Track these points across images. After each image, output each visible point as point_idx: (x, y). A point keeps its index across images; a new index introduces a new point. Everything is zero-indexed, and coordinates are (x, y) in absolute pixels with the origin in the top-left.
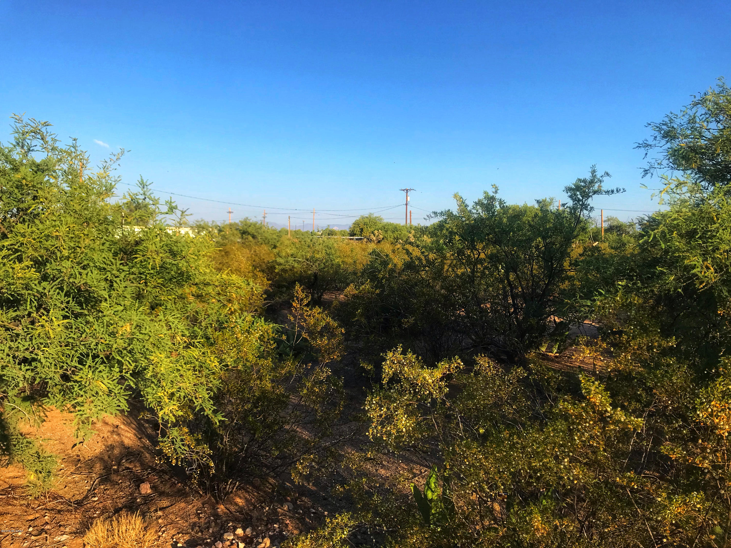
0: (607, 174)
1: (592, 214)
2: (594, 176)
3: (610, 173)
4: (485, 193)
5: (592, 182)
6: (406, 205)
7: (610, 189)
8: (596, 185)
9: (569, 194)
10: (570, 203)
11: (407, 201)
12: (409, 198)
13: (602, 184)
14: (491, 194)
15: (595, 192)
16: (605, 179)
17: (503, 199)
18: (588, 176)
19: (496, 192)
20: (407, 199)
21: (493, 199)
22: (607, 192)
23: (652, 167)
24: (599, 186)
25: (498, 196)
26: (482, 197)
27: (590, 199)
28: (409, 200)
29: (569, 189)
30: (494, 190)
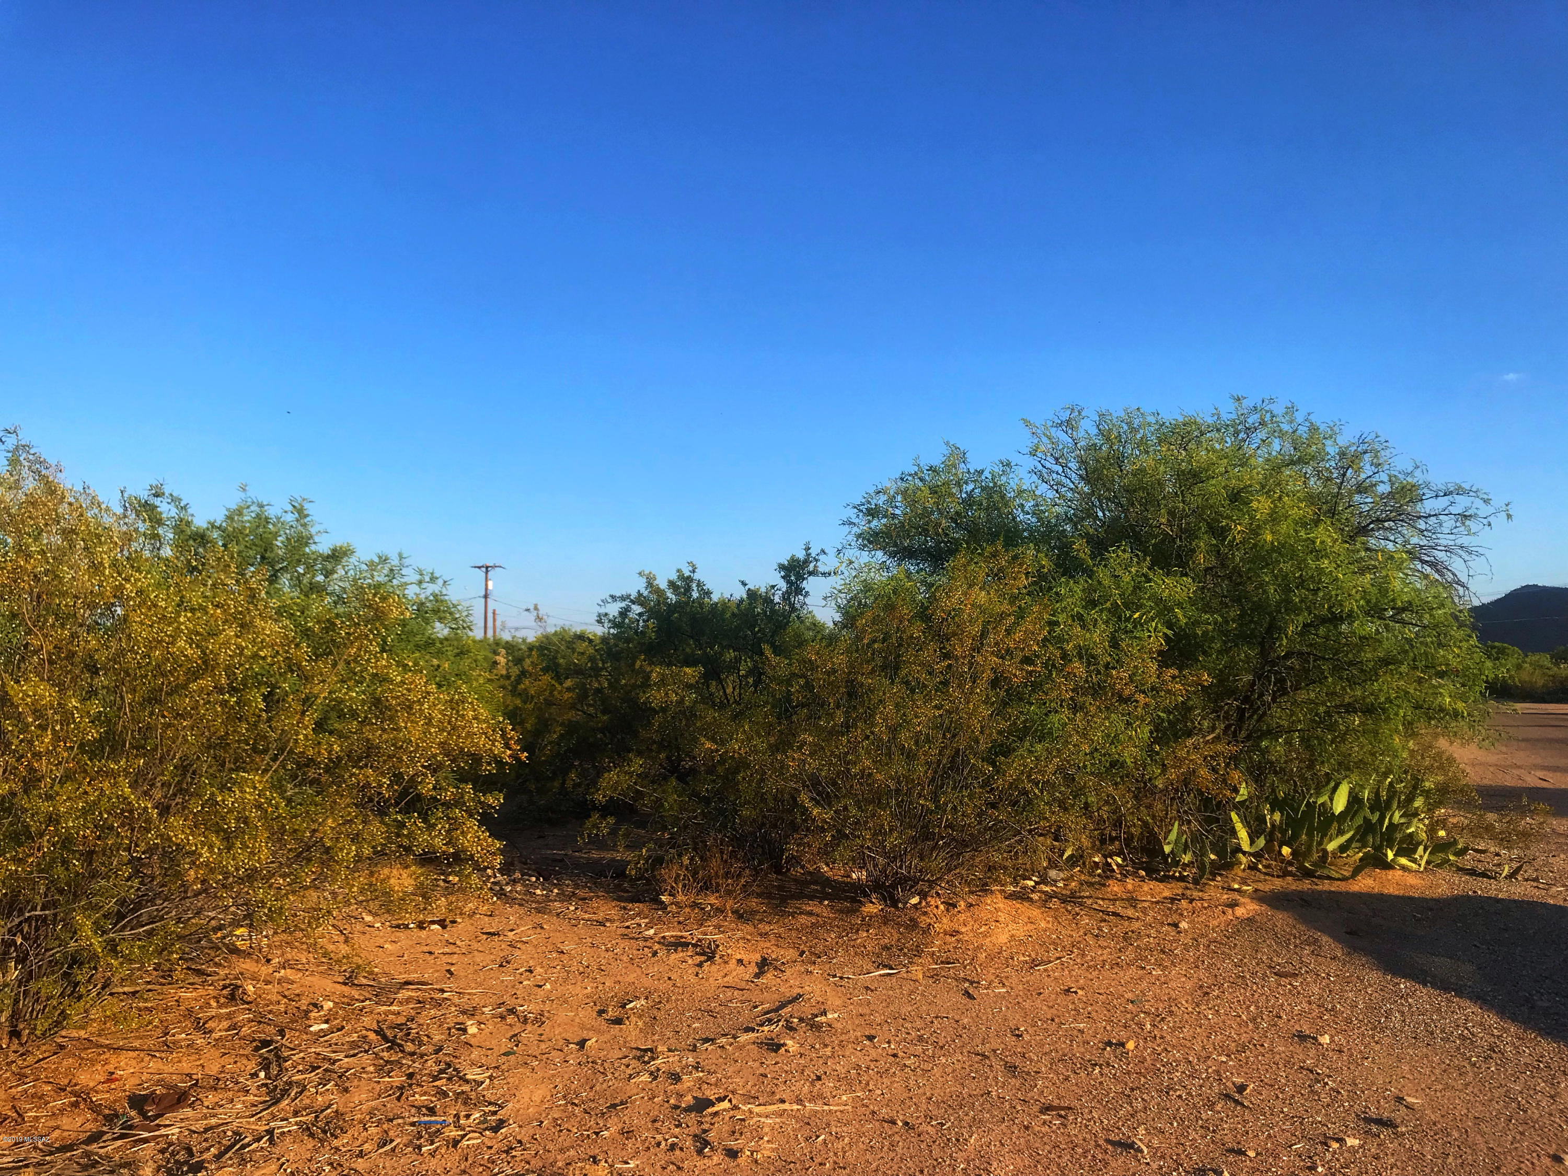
0: (823, 552)
1: (807, 600)
2: (808, 555)
3: (826, 551)
4: (678, 571)
5: (806, 562)
6: (486, 597)
7: (827, 571)
8: (812, 565)
9: (783, 573)
10: (783, 585)
11: (486, 589)
12: (490, 584)
13: (818, 564)
14: (687, 574)
15: (811, 573)
16: (822, 557)
17: (702, 580)
18: (801, 555)
19: (694, 571)
20: (486, 585)
21: (689, 580)
22: (824, 574)
23: (843, 547)
24: (815, 566)
25: (696, 576)
26: (674, 576)
27: (805, 582)
28: (490, 586)
29: (782, 567)
30: (691, 569)
